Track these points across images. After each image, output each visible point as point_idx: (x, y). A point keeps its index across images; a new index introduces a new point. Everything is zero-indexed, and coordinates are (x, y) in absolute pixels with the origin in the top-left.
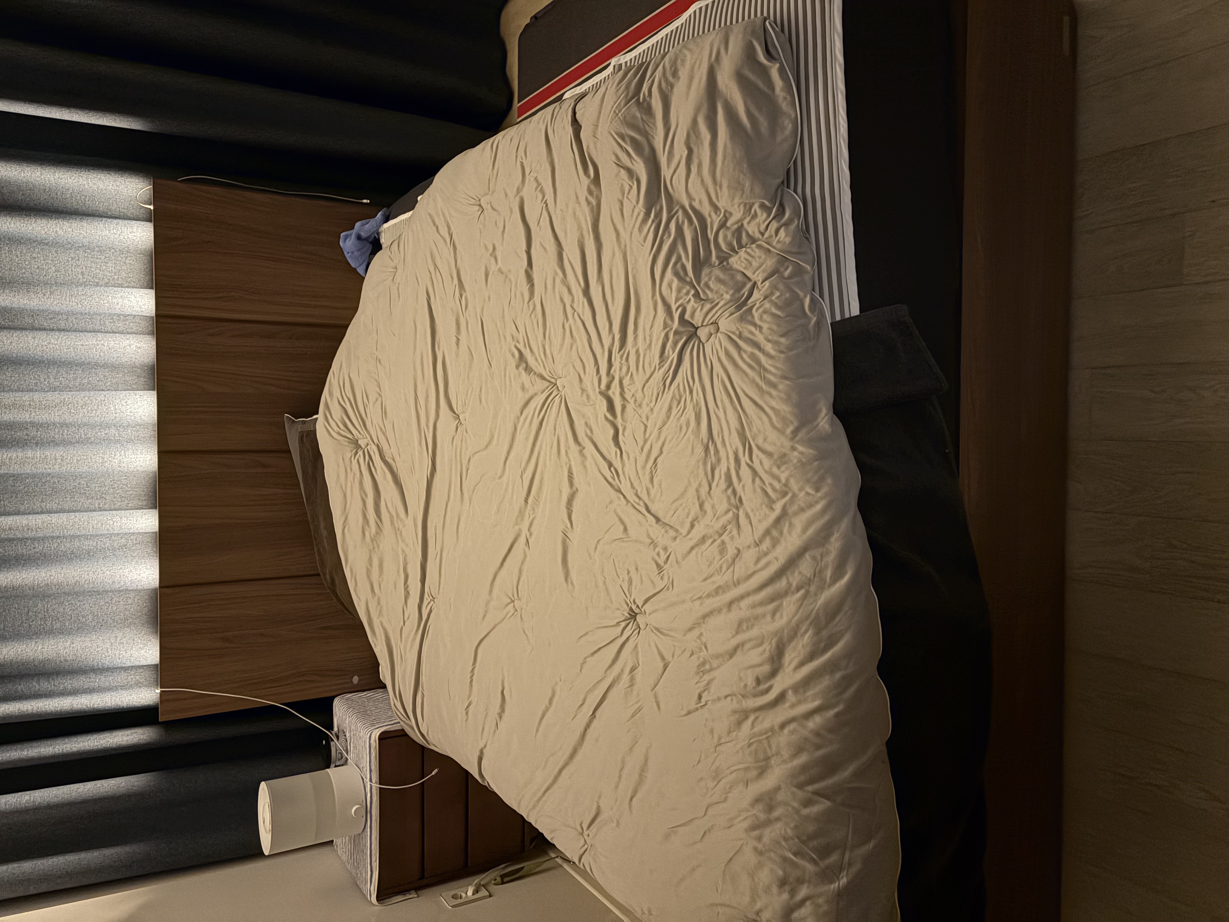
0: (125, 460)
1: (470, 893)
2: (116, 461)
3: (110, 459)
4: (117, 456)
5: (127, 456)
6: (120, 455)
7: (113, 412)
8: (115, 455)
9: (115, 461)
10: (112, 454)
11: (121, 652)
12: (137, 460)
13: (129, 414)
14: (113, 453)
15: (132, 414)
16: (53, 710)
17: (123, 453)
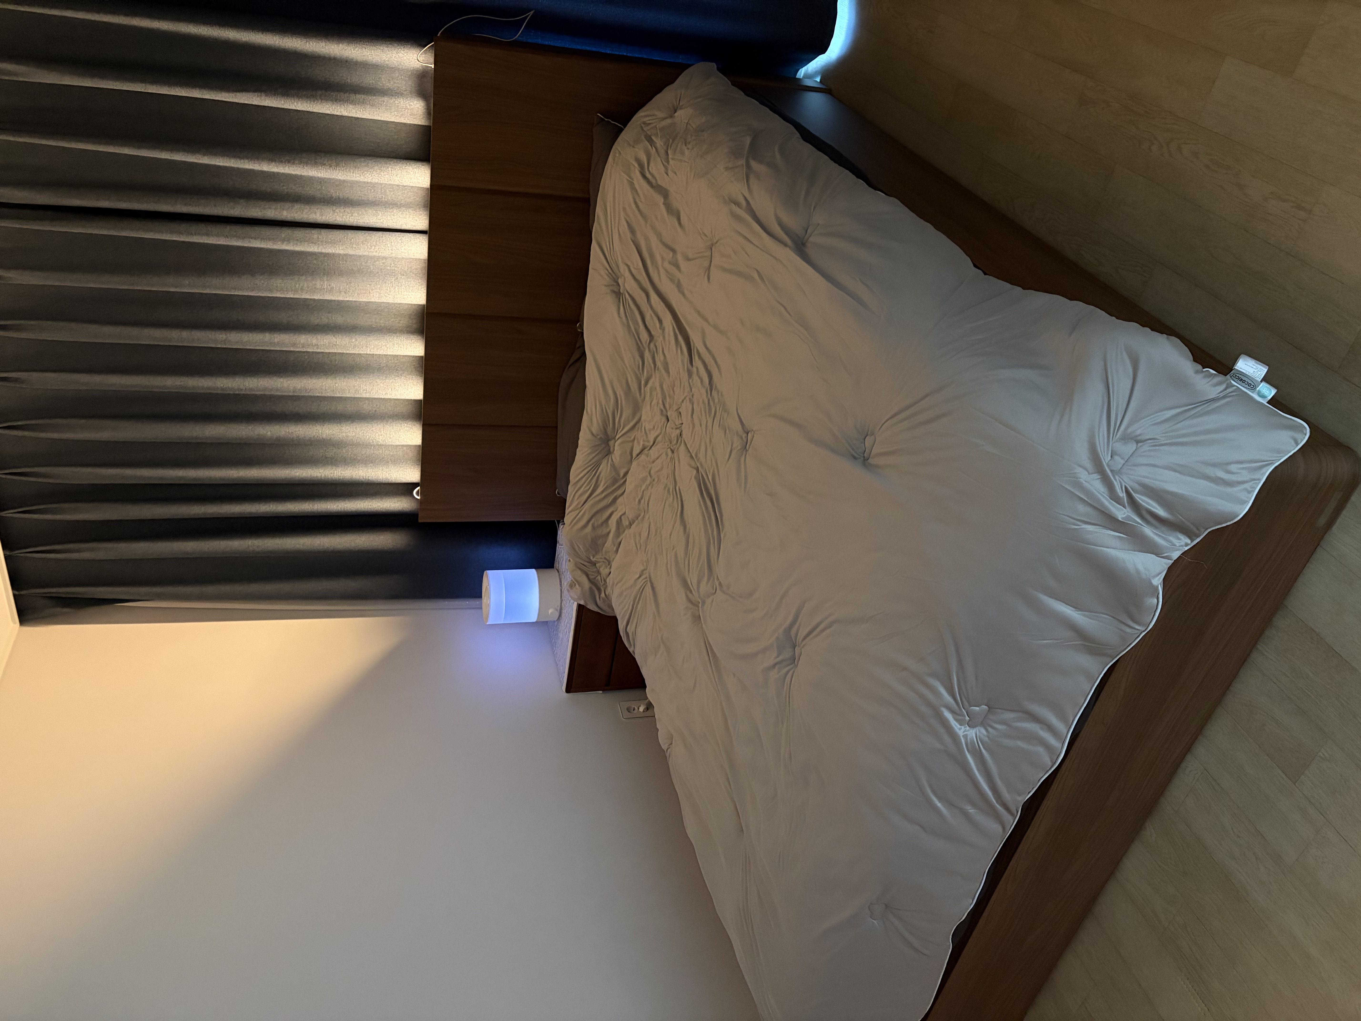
0: (398, 296)
1: (641, 709)
2: (391, 296)
3: (386, 295)
4: (391, 293)
5: (400, 293)
6: (395, 292)
7: (390, 248)
8: (390, 292)
9: (389, 296)
10: (387, 290)
11: (391, 433)
12: (409, 297)
13: (403, 251)
14: (388, 288)
15: (406, 251)
16: (337, 478)
17: (397, 289)
